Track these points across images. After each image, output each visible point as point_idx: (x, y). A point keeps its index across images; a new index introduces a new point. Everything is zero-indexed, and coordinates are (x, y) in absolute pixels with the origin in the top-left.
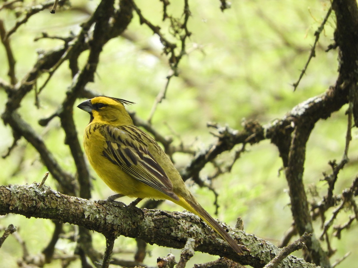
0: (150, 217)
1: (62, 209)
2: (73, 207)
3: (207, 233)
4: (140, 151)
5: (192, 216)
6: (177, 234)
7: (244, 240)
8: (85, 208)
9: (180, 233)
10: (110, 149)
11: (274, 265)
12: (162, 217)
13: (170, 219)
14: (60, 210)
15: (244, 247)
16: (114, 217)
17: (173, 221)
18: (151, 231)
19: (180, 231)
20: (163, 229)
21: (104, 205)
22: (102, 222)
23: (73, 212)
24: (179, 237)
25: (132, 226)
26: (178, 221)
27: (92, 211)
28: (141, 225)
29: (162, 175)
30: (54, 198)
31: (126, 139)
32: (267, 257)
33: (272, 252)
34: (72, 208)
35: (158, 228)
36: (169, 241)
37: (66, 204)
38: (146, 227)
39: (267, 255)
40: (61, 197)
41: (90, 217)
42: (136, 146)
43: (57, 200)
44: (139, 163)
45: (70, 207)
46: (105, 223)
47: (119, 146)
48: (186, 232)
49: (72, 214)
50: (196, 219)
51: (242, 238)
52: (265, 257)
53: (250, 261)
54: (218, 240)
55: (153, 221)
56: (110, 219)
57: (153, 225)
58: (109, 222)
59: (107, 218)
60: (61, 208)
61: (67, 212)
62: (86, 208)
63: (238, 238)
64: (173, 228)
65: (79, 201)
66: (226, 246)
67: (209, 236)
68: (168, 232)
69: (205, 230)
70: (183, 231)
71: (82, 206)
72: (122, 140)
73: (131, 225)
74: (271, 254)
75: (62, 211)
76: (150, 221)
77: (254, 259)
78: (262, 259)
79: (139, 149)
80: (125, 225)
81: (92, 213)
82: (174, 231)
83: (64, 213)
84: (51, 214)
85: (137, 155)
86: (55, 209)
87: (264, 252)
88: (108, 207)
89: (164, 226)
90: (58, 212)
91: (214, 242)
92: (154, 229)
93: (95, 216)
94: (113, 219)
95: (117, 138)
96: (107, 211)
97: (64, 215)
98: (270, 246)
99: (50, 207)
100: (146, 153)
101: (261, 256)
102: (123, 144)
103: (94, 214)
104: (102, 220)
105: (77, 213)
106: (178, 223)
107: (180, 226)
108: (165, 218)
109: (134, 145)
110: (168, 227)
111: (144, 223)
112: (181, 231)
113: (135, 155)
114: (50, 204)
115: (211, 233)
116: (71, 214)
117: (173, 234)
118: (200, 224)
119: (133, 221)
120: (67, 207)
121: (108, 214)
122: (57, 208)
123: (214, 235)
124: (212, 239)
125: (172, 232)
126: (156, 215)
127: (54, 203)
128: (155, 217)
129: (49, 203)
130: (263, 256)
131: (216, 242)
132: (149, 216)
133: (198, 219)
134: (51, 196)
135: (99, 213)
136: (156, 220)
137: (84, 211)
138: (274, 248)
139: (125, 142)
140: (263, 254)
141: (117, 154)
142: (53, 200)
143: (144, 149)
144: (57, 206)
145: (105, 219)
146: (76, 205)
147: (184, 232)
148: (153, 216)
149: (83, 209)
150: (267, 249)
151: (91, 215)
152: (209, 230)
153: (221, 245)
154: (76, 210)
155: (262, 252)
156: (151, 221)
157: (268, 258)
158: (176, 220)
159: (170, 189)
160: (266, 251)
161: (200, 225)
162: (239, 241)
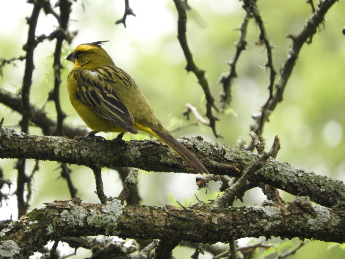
0: (137, 147)
1: (26, 149)
2: (39, 146)
3: (200, 156)
4: (105, 91)
5: (184, 142)
6: (166, 160)
7: (245, 160)
8: (54, 145)
9: (169, 159)
10: (81, 92)
11: (240, 184)
12: (149, 146)
13: (159, 147)
14: (23, 150)
15: (234, 167)
16: (90, 151)
17: (162, 149)
18: (138, 160)
19: (168, 157)
20: (150, 157)
21: (81, 141)
22: (77, 157)
23: (40, 151)
24: (168, 163)
25: (114, 157)
26: (167, 149)
27: (63, 147)
28: (126, 155)
29: (123, 112)
30: (15, 140)
31: (94, 80)
32: (271, 173)
33: (276, 169)
34: (37, 147)
35: (146, 157)
36: (161, 167)
37: (30, 144)
38: (131, 157)
39: (270, 171)
40: (25, 138)
41: (61, 153)
42: (102, 86)
43: (19, 142)
44: (102, 103)
45: (35, 146)
46: (81, 157)
47: (87, 88)
48: (175, 158)
49: (39, 152)
50: (188, 145)
51: (243, 158)
52: (269, 174)
53: (255, 178)
54: (211, 163)
55: (140, 150)
56: (84, 154)
57: (140, 154)
58: (85, 156)
59: (81, 152)
60: (24, 148)
61: (33, 151)
62: (56, 145)
63: (238, 159)
64: (161, 156)
65: (48, 140)
66: (219, 168)
67: (203, 160)
68: (157, 159)
69: (198, 154)
70: (172, 157)
71: (51, 144)
72: (90, 82)
73: (112, 156)
74: (275, 171)
75: (26, 150)
76: (136, 151)
77: (258, 177)
78: (265, 176)
79: (104, 88)
80: (104, 157)
81: (64, 150)
82: (163, 158)
83: (29, 153)
84: (14, 154)
85: (101, 96)
86: (18, 149)
87: (266, 169)
88: (85, 142)
89: (151, 154)
90: (21, 152)
91: (208, 164)
92: (141, 158)
93: (67, 152)
94: (89, 153)
95: (86, 80)
96: (83, 146)
97: (30, 154)
98: (275, 163)
99: (11, 148)
100: (110, 93)
101: (264, 172)
102: (91, 86)
103: (65, 150)
104: (77, 154)
105: (45, 151)
106: (166, 150)
107: (168, 153)
108: (152, 147)
109: (100, 85)
110: (157, 155)
111: (129, 153)
112: (170, 158)
113: (99, 95)
114: (11, 146)
115: (205, 157)
116: (37, 152)
117: (161, 161)
118: (194, 149)
119: (114, 153)
120: (32, 146)
121: (83, 149)
122: (19, 148)
123: (207, 158)
124: (206, 162)
125: (161, 159)
126: (144, 145)
127: (15, 144)
128: (142, 147)
129: (9, 144)
130: (266, 173)
131: (210, 164)
132: (135, 147)
133: (190, 145)
134: (13, 138)
135: (72, 148)
136: (143, 149)
137: (53, 148)
138: (278, 165)
139: (92, 84)
140: (266, 171)
141: (86, 96)
142: (15, 142)
143: (109, 89)
144: (20, 146)
145: (79, 154)
146: (43, 144)
147: (173, 159)
148: (141, 146)
149: (52, 146)
150: (270, 166)
151: (62, 151)
152: (203, 154)
153: (215, 166)
154: (42, 148)
155: (265, 170)
156: (138, 151)
157: (271, 175)
158: (164, 148)
159: (130, 124)
160: (269, 168)
161: (193, 151)
162: (240, 161)
